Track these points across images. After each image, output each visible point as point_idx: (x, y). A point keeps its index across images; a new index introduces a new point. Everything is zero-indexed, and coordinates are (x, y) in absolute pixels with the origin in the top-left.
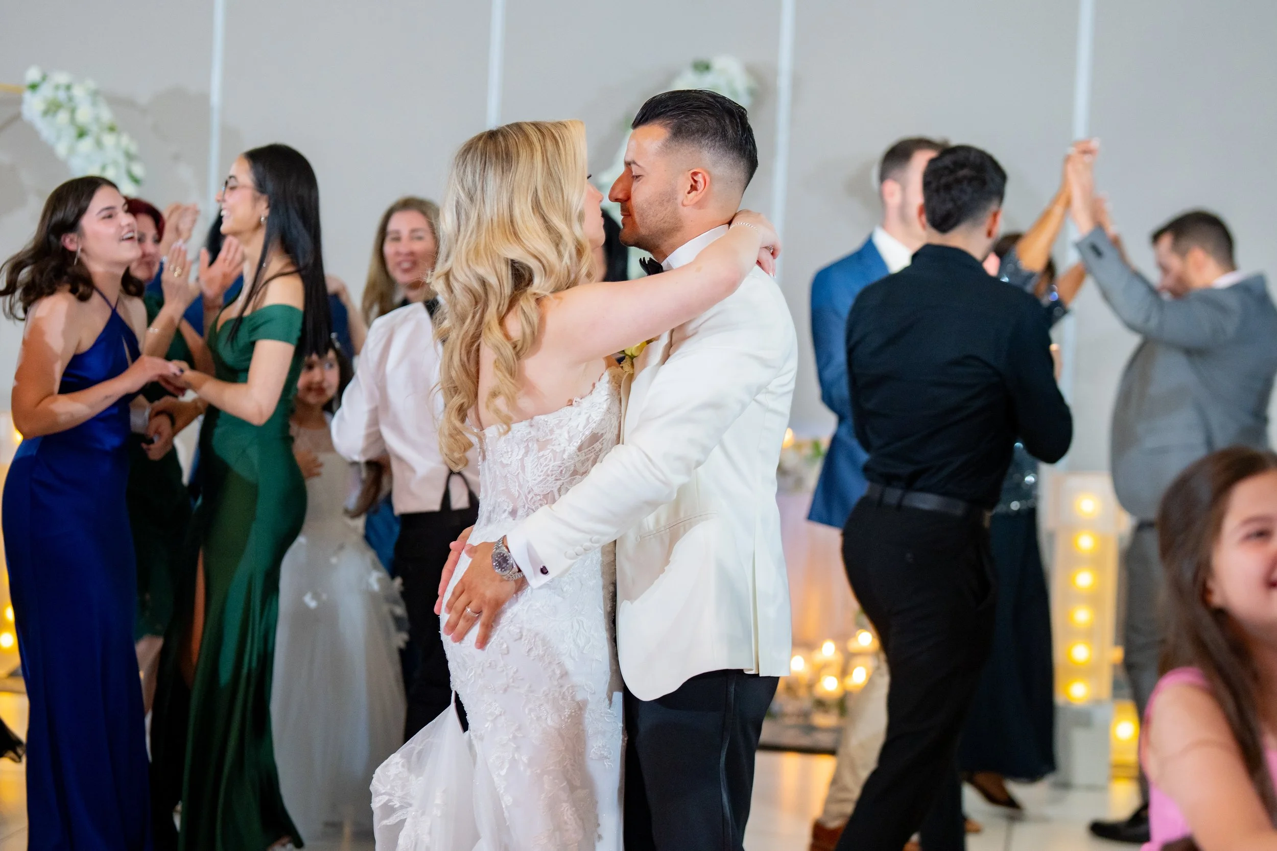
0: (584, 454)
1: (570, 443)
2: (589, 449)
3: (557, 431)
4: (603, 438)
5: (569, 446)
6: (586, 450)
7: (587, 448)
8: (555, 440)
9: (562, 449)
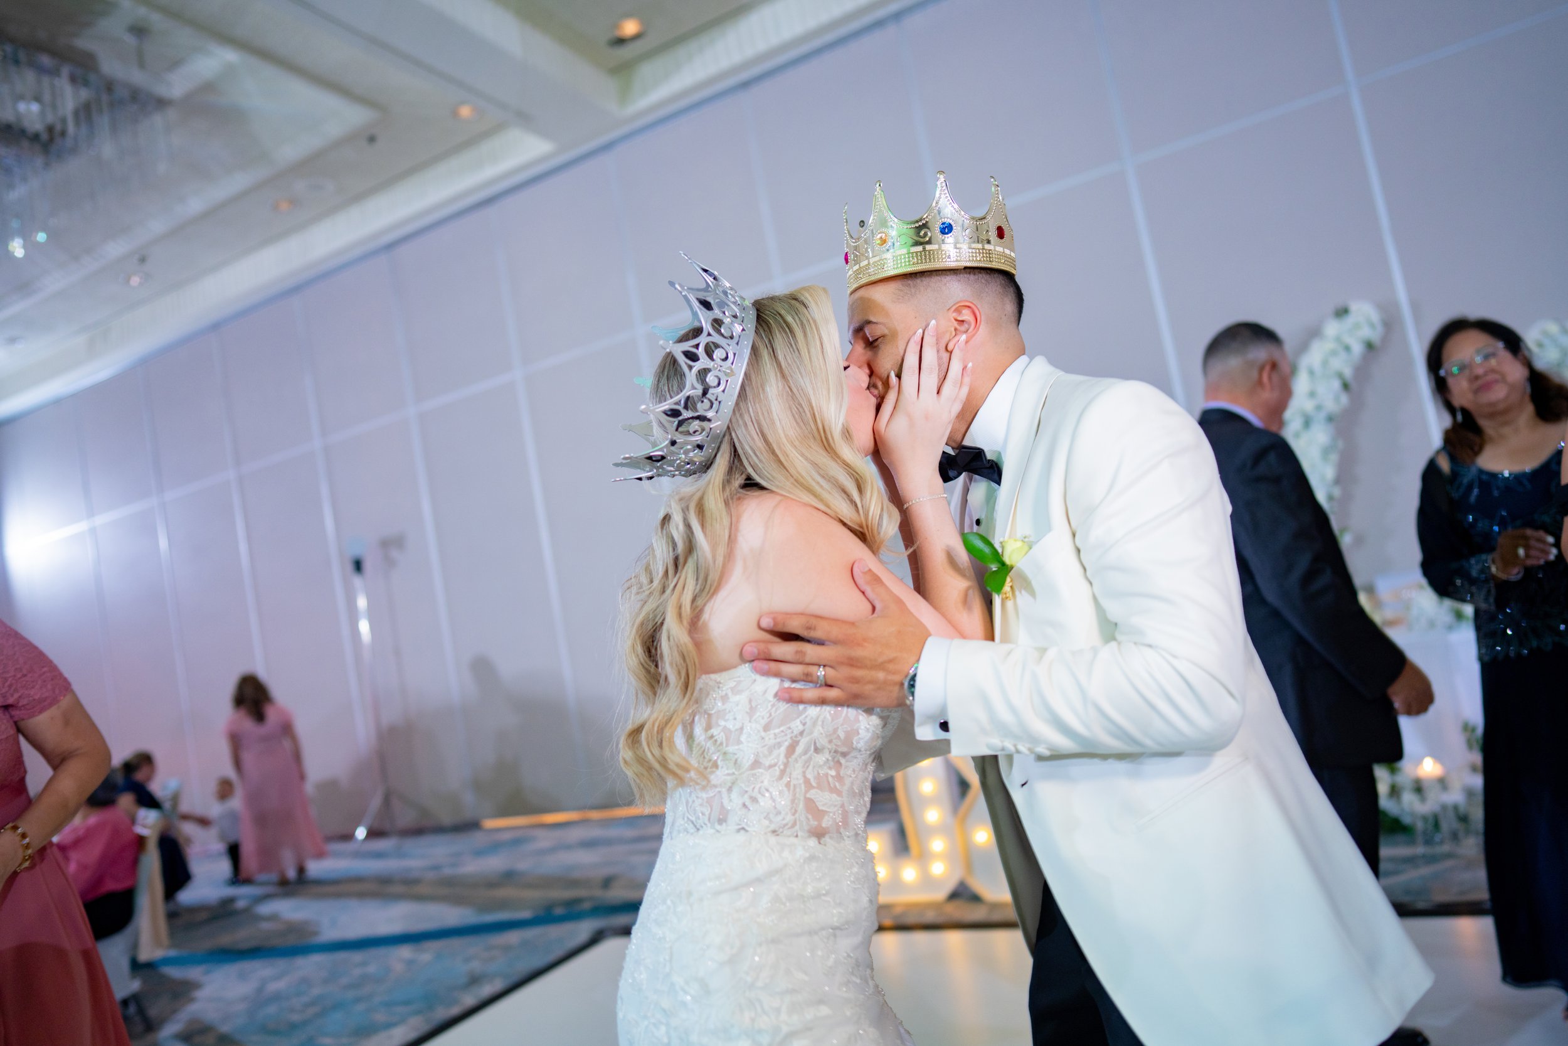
0: (772, 736)
1: (750, 719)
2: (782, 729)
3: (734, 699)
4: (806, 714)
5: (750, 721)
6: (777, 731)
7: (779, 727)
8: (729, 712)
9: (738, 726)
